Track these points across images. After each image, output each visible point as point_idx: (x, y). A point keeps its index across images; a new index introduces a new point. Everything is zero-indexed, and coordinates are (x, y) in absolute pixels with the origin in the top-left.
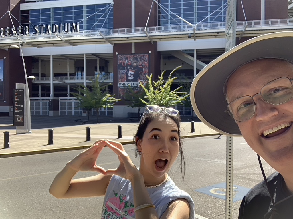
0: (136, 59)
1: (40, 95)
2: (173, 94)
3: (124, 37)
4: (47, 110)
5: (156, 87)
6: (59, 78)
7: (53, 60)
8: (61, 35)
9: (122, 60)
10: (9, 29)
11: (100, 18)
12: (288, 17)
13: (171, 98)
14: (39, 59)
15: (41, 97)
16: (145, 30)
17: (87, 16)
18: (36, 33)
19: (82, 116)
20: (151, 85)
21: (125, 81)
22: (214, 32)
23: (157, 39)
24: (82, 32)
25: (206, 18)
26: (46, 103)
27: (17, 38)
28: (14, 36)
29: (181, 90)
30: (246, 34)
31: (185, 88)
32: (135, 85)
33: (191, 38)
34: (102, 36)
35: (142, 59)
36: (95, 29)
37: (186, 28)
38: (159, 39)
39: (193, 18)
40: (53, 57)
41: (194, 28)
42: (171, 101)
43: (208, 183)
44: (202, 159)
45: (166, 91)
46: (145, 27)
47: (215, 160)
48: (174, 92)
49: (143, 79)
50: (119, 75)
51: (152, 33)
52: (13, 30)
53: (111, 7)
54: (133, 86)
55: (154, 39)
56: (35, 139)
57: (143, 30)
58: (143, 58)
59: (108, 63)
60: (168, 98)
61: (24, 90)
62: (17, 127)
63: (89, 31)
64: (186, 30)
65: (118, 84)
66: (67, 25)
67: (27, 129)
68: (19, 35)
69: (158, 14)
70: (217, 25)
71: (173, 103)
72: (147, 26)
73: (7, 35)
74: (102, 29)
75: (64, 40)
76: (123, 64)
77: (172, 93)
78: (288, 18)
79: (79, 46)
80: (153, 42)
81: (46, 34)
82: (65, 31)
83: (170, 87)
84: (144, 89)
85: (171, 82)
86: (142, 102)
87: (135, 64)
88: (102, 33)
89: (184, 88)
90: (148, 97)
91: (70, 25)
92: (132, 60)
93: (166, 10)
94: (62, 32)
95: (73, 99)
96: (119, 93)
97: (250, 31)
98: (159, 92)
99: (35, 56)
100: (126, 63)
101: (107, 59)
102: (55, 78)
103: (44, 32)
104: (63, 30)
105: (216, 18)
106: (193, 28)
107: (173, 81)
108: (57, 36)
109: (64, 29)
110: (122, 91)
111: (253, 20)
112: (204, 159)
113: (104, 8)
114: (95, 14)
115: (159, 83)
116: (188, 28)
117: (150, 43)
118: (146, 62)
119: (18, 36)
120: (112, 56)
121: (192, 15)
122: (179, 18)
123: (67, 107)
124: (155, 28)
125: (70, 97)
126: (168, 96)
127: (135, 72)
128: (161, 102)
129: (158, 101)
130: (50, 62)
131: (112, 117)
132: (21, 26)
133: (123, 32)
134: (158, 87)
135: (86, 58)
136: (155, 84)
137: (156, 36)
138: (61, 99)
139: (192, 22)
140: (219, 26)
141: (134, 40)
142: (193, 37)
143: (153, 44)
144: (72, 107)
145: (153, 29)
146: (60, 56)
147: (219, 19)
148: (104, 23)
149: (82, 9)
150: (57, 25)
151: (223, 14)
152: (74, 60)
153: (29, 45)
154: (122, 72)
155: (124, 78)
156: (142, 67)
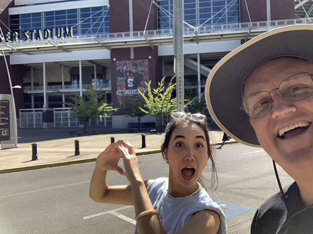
0: (136, 65)
1: (33, 106)
3: (122, 42)
4: (40, 122)
5: (156, 94)
6: (54, 87)
7: (46, 69)
8: (53, 41)
9: (120, 67)
11: (96, 22)
13: (172, 106)
14: (31, 67)
15: (35, 108)
16: (144, 34)
17: (82, 20)
18: (26, 39)
19: (79, 128)
20: (151, 93)
21: (125, 88)
22: (217, 35)
23: (157, 43)
24: (76, 38)
25: (208, 20)
26: (40, 114)
27: (6, 45)
28: (2, 43)
30: (251, 36)
31: (188, 95)
32: (135, 93)
33: (193, 41)
34: (98, 42)
35: (141, 65)
36: (91, 34)
37: (188, 31)
38: (159, 43)
39: (196, 20)
40: (46, 65)
41: (196, 31)
42: (173, 109)
45: (167, 99)
46: (144, 30)
48: (175, 99)
49: (143, 86)
51: (151, 37)
52: (1, 37)
53: (107, 10)
54: (133, 94)
55: (154, 43)
57: (142, 34)
59: (106, 70)
60: (169, 106)
61: (9, 101)
62: (2, 142)
63: (84, 36)
64: (188, 33)
65: (117, 93)
66: (59, 31)
67: (14, 143)
68: (8, 41)
69: (158, 16)
70: (221, 28)
72: (146, 30)
74: (97, 34)
75: (57, 47)
76: (122, 71)
77: (174, 101)
78: (295, 19)
79: (74, 52)
81: (37, 40)
82: (57, 36)
83: (171, 94)
84: (144, 97)
85: (172, 88)
86: (142, 111)
87: (134, 70)
88: (98, 38)
90: (147, 105)
91: (62, 30)
92: (131, 66)
93: (166, 12)
94: (55, 37)
95: (69, 110)
96: (118, 102)
97: (255, 32)
98: (160, 100)
99: (27, 64)
100: (124, 70)
101: (105, 65)
102: (48, 87)
103: (35, 38)
105: (219, 20)
106: (195, 31)
108: (49, 42)
109: (57, 34)
110: (121, 99)
111: (258, 21)
113: (100, 11)
114: (90, 17)
115: (159, 90)
117: (150, 47)
118: (146, 68)
119: (6, 43)
120: (110, 62)
121: (194, 17)
123: (62, 118)
124: (155, 31)
125: (66, 107)
126: (169, 104)
127: (134, 79)
128: (161, 110)
129: (159, 110)
130: (43, 70)
131: (112, 128)
132: (10, 31)
133: (120, 36)
134: (159, 95)
135: (82, 65)
136: (155, 91)
137: (156, 40)
138: (56, 110)
139: (194, 24)
141: (132, 45)
142: (196, 41)
143: (153, 48)
144: (68, 118)
145: (153, 33)
146: (53, 63)
147: (223, 21)
148: (99, 28)
149: (77, 13)
150: (48, 31)
151: (226, 15)
152: (69, 67)
153: (19, 52)
154: (120, 79)
155: (123, 85)
156: (142, 73)
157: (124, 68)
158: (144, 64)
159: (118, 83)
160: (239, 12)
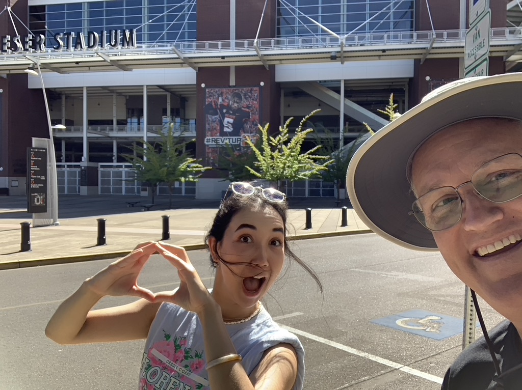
0: (238, 96)
1: (65, 158)
2: (305, 159)
3: (217, 57)
4: (76, 185)
5: (274, 146)
6: (99, 127)
7: (88, 97)
8: (103, 51)
9: (212, 98)
10: (9, 39)
11: (174, 22)
12: (507, 25)
13: (301, 165)
14: (62, 94)
15: (67, 161)
16: (255, 44)
17: (150, 18)
18: (59, 47)
19: (140, 197)
20: (267, 143)
21: (218, 134)
22: (376, 50)
23: (276, 60)
24: (141, 47)
25: (363, 24)
26: (76, 172)
27: (25, 56)
28: (18, 52)
29: (319, 152)
30: (433, 54)
31: (326, 148)
32: (235, 142)
33: (336, 59)
34: (178, 55)
35: (248, 96)
36: (165, 42)
37: (328, 42)
38: (278, 60)
39: (340, 24)
40: (87, 90)
41: (342, 43)
42: (301, 172)
43: (390, 311)
44: (371, 271)
45: (292, 154)
46: (255, 38)
47: (394, 273)
48: (306, 155)
49: (249, 132)
50: (207, 123)
51: (266, 49)
52: (16, 41)
53: (193, 2)
54: (231, 144)
55: (271, 60)
56: (71, 236)
57: (251, 44)
58: (250, 94)
59: (186, 103)
60: (296, 166)
61: (46, 149)
62: (34, 215)
63: (153, 44)
64: (328, 45)
65: (205, 141)
66: (114, 34)
67: (52, 218)
68: (27, 50)
69: (278, 16)
70: (382, 38)
71: (305, 175)
72: (258, 38)
73: (6, 51)
74: (177, 41)
75: (109, 61)
76: (215, 104)
77: (304, 157)
78: (507, 27)
79: (136, 71)
80: (268, 66)
81: (76, 50)
82: (111, 44)
83: (300, 146)
84: (254, 149)
85: (302, 137)
86: (251, 172)
87: (236, 105)
88: (177, 49)
89: (324, 149)
90: (260, 163)
91: (119, 34)
92: (229, 97)
93: (291, 9)
94: (106, 45)
95: (123, 167)
96: (207, 155)
97: (439, 48)
98: (281, 156)
99: (55, 88)
100: (219, 103)
101: (185, 94)
102: (90, 127)
103: (72, 46)
104: (107, 42)
105: (379, 24)
106: (340, 42)
107: (305, 136)
108: (97, 53)
109: (109, 40)
110: (212, 152)
111: (445, 30)
112: (373, 272)
113: (182, 4)
114: (164, 14)
115: (280, 139)
116: (330, 41)
117: (262, 67)
118: (254, 102)
119: (25, 52)
120: (195, 89)
121: (338, 19)
122: (314, 23)
123: (113, 180)
124: (273, 41)
125: (118, 161)
126: (296, 162)
127: (234, 120)
128: (283, 172)
129: (278, 171)
130: (82, 99)
131: (194, 199)
132: (30, 34)
133: (215, 47)
134: (279, 147)
135: (147, 92)
136: (274, 140)
137: (273, 55)
138: (102, 166)
139: (337, 30)
140: (385, 39)
141: (234, 62)
142: (340, 59)
143: (268, 69)
144: (122, 180)
145: (269, 43)
146: (100, 89)
147: (385, 27)
148: (181, 31)
149: (141, 5)
150: (96, 34)
151: (392, 17)
152: (126, 96)
153: (45, 68)
154: (212, 118)
155: (215, 129)
156: (247, 110)
157: (218, 100)
158: (252, 95)
159: (207, 126)
160: (412, 12)
